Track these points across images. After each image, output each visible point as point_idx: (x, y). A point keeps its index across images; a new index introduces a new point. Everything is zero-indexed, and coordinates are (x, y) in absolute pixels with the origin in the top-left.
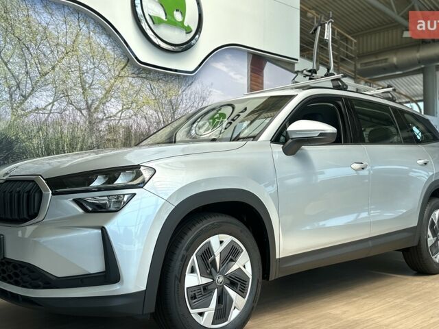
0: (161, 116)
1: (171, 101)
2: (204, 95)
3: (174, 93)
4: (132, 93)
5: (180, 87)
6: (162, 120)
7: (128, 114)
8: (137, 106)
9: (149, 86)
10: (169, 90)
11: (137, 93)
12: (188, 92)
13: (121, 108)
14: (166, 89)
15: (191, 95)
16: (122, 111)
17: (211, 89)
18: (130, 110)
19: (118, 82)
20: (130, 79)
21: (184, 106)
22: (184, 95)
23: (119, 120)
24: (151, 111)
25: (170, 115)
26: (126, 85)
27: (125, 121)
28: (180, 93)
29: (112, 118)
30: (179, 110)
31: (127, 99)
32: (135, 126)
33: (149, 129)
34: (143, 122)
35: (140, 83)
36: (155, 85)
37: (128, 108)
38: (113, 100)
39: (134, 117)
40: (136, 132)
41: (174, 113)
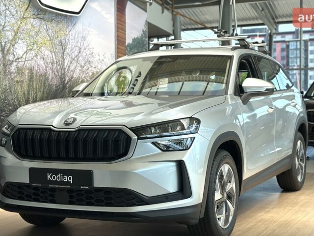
0: (54, 57)
1: (61, 41)
2: (84, 35)
3: (62, 33)
4: (33, 34)
5: (67, 27)
6: (55, 60)
7: (31, 55)
8: (37, 47)
9: (45, 27)
10: (60, 30)
11: (37, 33)
12: (73, 32)
13: (25, 50)
14: (57, 29)
15: (75, 35)
16: (26, 52)
17: (89, 29)
18: (33, 52)
19: (23, 24)
20: (32, 20)
21: (71, 46)
22: (70, 35)
23: (25, 62)
24: (47, 51)
25: (60, 55)
26: (29, 27)
27: (29, 62)
28: (67, 33)
29: (20, 60)
30: (67, 50)
31: (29, 40)
32: (36, 68)
33: (46, 70)
34: (42, 63)
35: (39, 24)
36: (49, 26)
37: (31, 50)
38: (20, 41)
39: (35, 58)
40: (37, 73)
41: (63, 53)
